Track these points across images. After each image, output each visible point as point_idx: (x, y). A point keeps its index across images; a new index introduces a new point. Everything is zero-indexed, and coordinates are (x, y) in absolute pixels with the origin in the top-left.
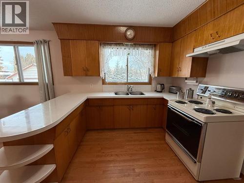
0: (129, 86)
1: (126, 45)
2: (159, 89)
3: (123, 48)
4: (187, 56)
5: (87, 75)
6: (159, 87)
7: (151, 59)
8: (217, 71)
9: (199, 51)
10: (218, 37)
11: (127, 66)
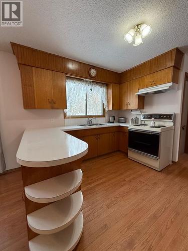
0: (90, 119)
1: (86, 81)
2: (112, 120)
3: (84, 84)
4: (136, 94)
5: (53, 108)
6: (112, 119)
7: (105, 95)
8: (151, 104)
9: (142, 91)
10: (154, 84)
11: (86, 100)
